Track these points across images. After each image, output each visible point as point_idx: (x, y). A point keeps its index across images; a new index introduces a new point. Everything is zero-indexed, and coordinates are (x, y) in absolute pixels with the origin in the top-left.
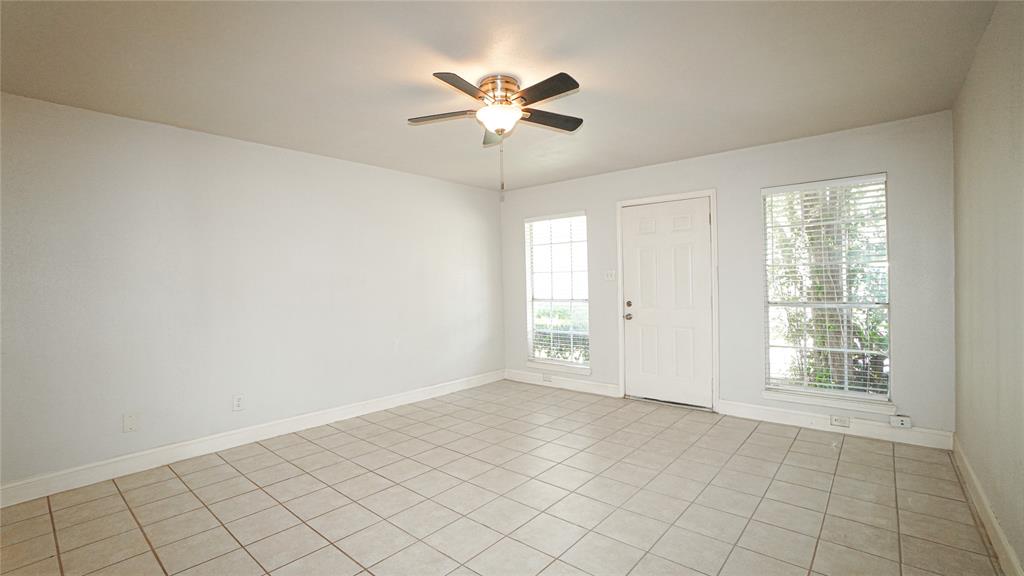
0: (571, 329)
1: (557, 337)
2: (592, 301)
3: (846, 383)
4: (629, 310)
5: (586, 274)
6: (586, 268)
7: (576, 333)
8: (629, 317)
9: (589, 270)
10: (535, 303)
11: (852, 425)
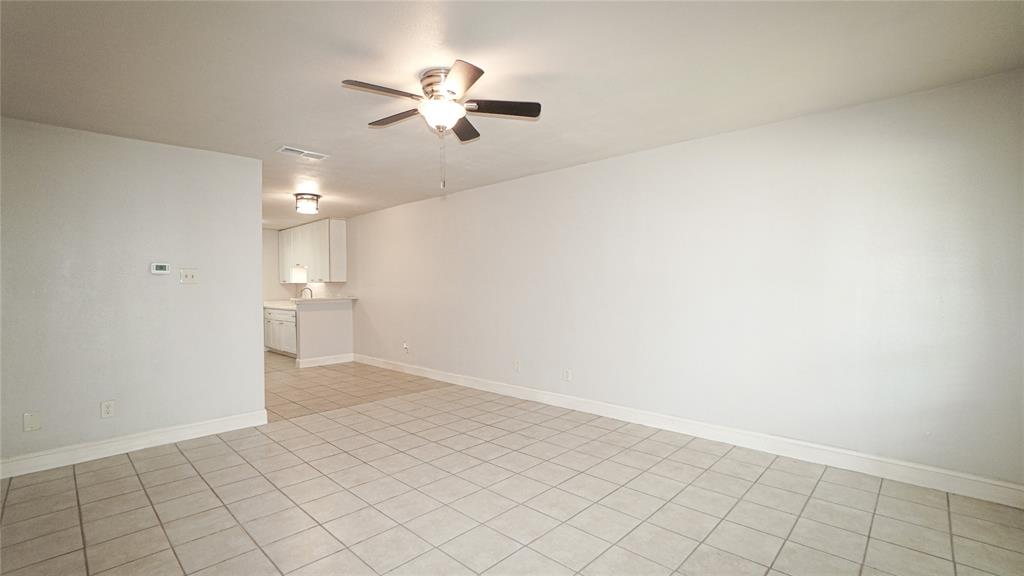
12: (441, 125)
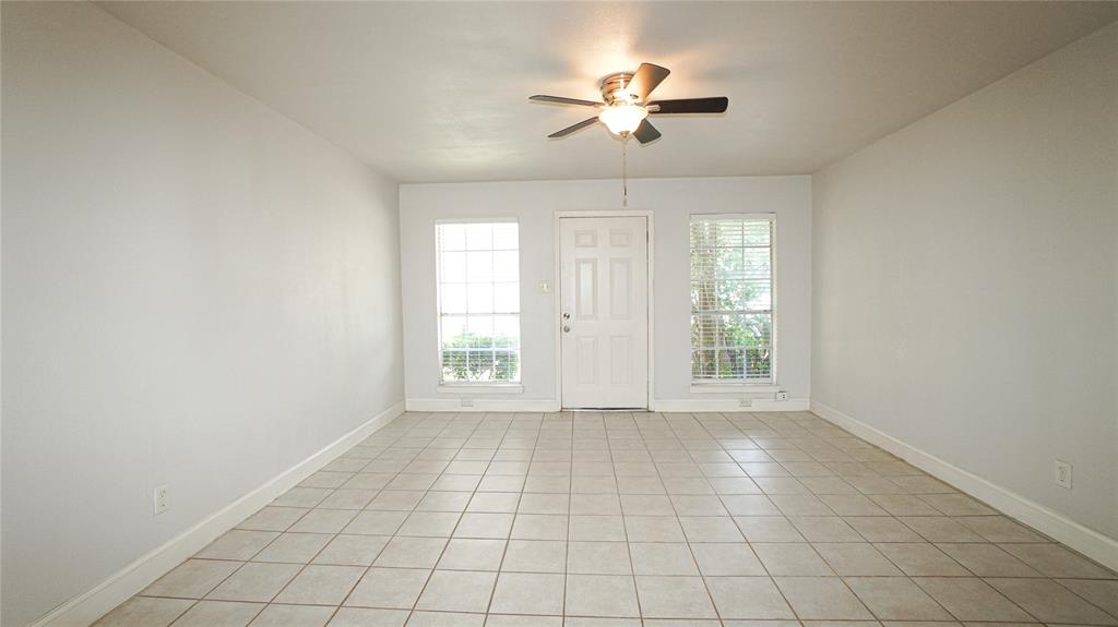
0: (494, 344)
1: (473, 355)
2: (524, 314)
3: (745, 372)
4: (566, 322)
5: (518, 284)
6: (518, 279)
7: (499, 349)
8: (567, 330)
9: (521, 281)
10: (443, 318)
11: (753, 404)
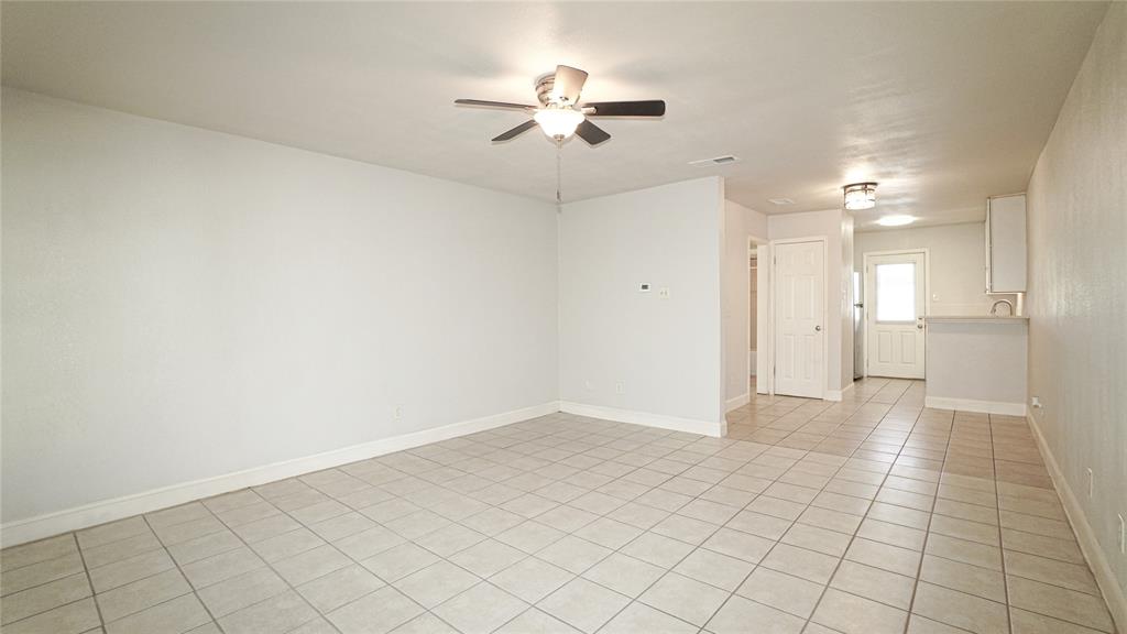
12: (559, 133)
